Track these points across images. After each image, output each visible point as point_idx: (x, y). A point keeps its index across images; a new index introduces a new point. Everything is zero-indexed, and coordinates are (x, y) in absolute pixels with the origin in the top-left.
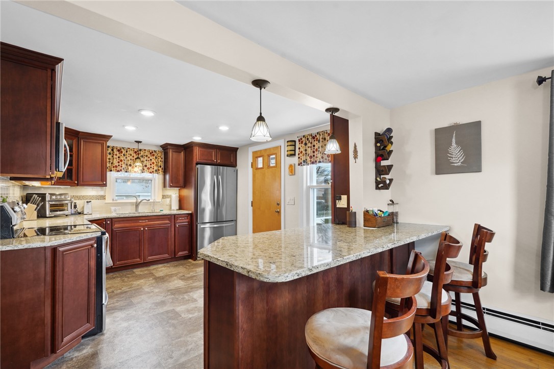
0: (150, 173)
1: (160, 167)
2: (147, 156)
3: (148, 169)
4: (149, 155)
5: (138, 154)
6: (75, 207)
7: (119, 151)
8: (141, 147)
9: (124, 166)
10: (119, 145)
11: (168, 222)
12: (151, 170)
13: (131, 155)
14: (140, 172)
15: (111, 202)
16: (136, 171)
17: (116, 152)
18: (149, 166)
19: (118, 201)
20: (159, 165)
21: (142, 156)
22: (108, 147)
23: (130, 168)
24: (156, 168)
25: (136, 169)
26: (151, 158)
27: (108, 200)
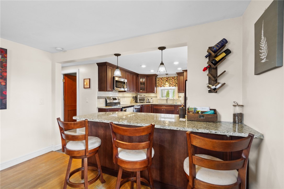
0: (172, 86)
1: (177, 83)
2: (171, 79)
3: (172, 85)
4: (172, 79)
5: (168, 79)
6: (149, 100)
7: (161, 79)
8: (168, 76)
9: (163, 85)
10: (161, 77)
11: (174, 108)
12: (173, 85)
13: (165, 80)
14: (168, 86)
15: (159, 98)
16: (167, 86)
17: (160, 79)
18: (172, 84)
19: (162, 98)
20: (176, 83)
21: (169, 80)
22: (158, 78)
23: (165, 85)
24: (174, 84)
25: (167, 85)
26: (173, 80)
27: (158, 98)
